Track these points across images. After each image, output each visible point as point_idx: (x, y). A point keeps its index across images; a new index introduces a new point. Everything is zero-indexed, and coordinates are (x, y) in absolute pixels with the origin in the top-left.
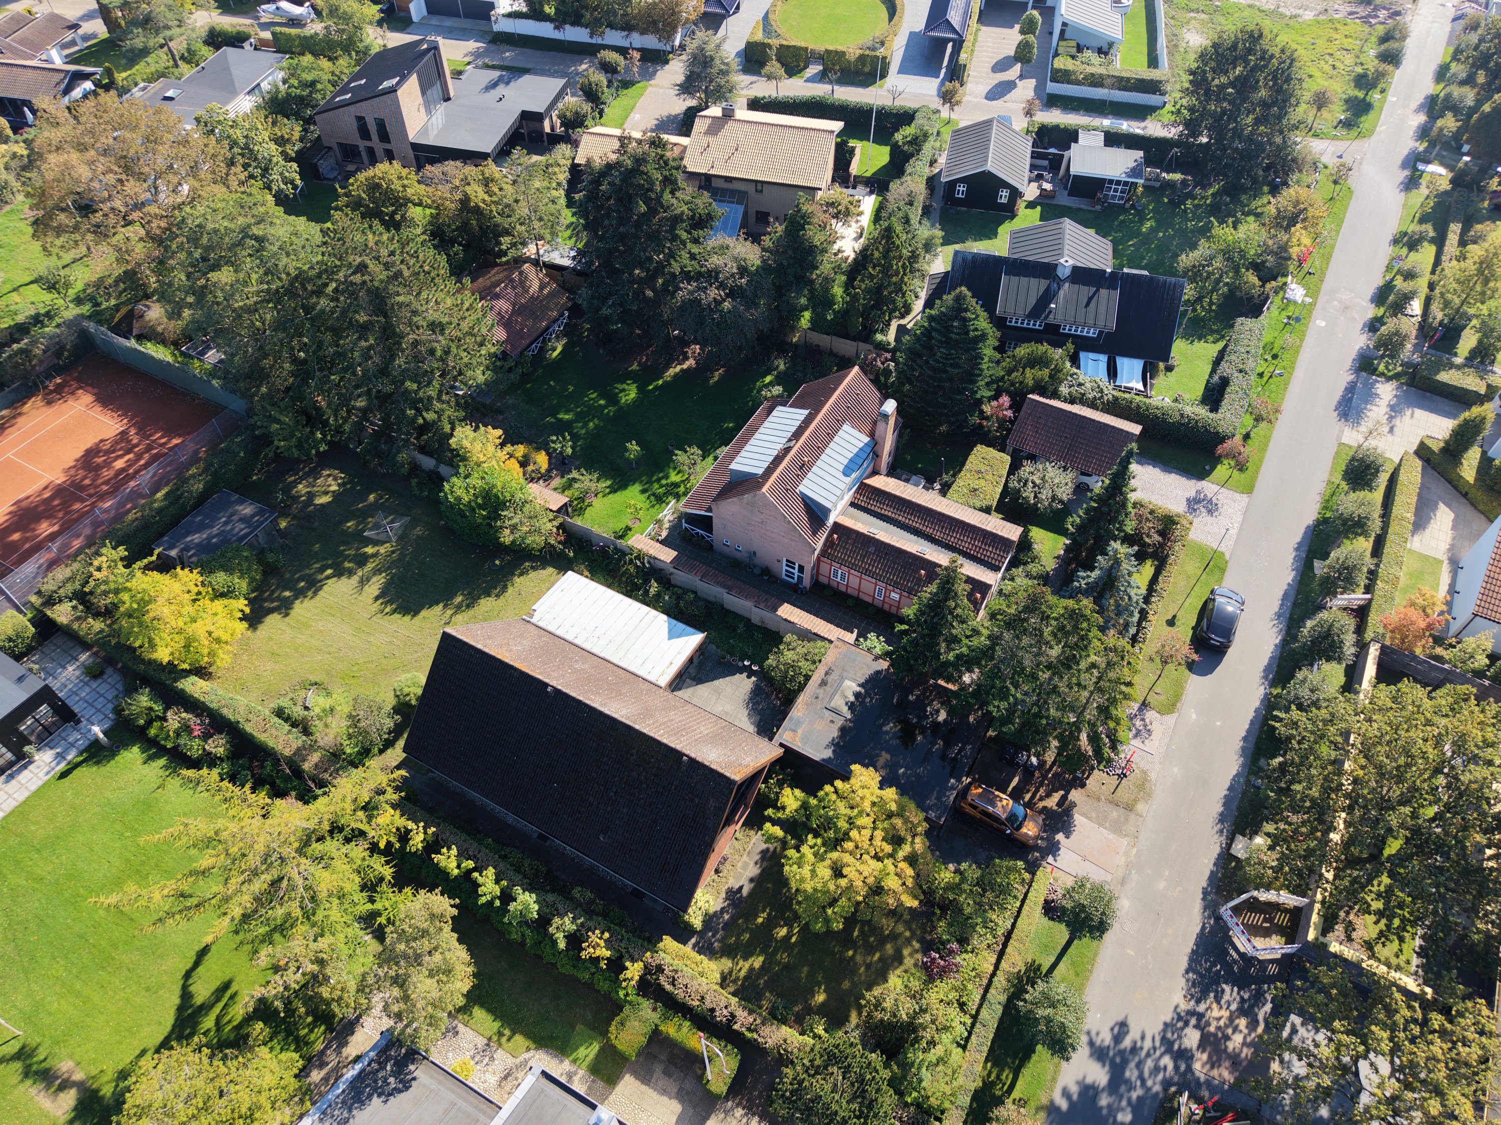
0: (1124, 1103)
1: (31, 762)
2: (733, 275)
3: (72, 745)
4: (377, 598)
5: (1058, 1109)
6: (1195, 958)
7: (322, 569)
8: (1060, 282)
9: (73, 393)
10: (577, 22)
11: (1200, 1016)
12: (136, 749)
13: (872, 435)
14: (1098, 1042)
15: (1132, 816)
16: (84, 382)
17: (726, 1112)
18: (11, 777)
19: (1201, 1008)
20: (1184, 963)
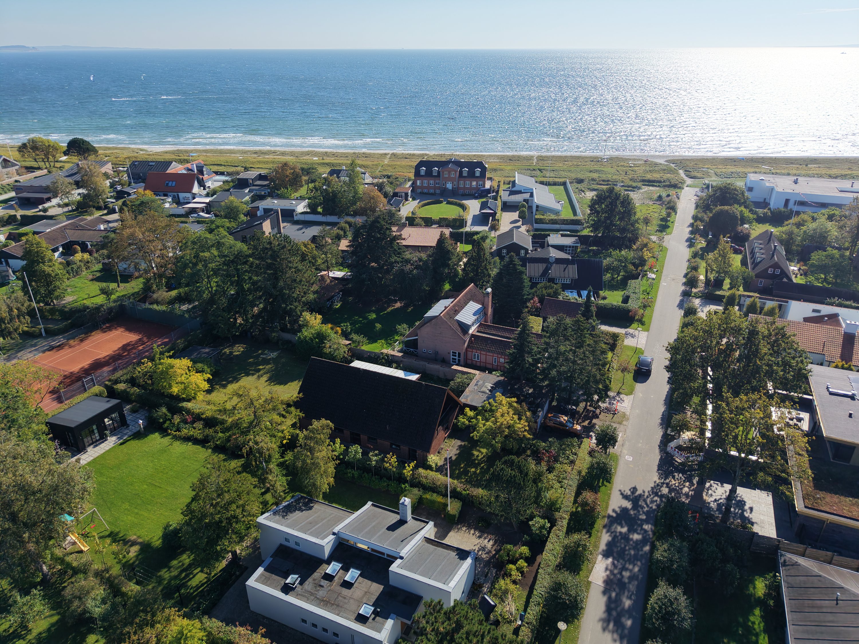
0: (641, 513)
1: (106, 440)
2: (416, 261)
3: (126, 434)
4: (266, 381)
5: (612, 516)
6: (660, 467)
7: (240, 374)
8: (551, 264)
9: (116, 328)
10: (331, 214)
11: (667, 484)
12: (157, 434)
13: (483, 304)
14: (625, 493)
15: (622, 426)
16: (120, 325)
17: (458, 529)
18: (96, 446)
19: (667, 481)
20: (656, 468)
